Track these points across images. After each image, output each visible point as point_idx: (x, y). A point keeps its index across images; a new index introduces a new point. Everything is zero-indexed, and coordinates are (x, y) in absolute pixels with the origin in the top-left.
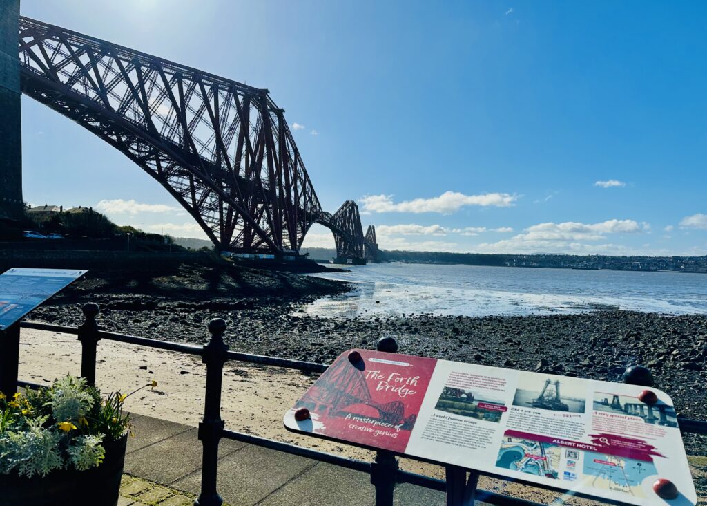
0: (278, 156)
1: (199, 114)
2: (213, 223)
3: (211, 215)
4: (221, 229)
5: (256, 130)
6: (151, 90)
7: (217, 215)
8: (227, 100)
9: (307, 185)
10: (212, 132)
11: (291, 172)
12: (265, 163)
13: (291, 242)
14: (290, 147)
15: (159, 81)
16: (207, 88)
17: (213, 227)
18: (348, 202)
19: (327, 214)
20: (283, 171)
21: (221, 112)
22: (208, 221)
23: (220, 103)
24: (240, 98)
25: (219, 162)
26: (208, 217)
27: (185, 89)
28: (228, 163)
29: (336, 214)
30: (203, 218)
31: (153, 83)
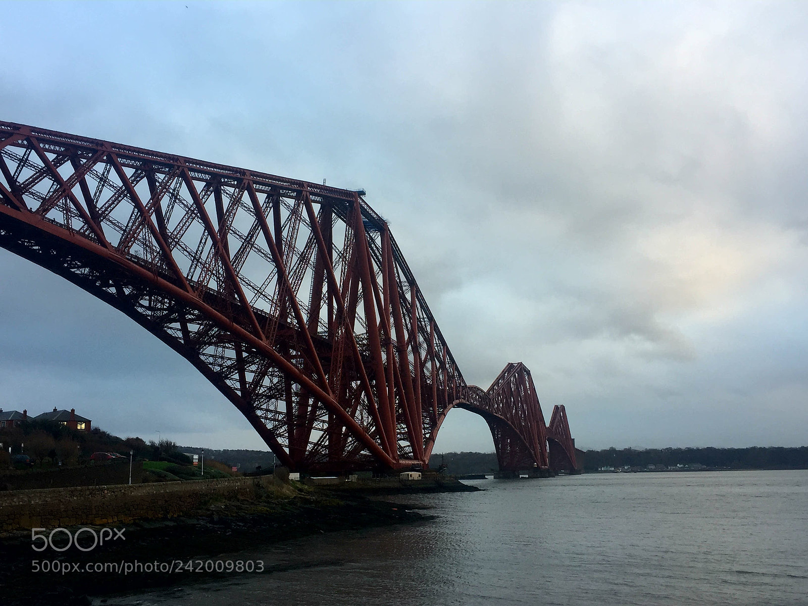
0: (382, 296)
1: (248, 242)
2: (274, 420)
3: (272, 408)
4: (290, 431)
5: (342, 256)
6: (171, 207)
8: (294, 212)
9: (436, 341)
10: (271, 267)
11: (406, 321)
12: (360, 310)
13: (412, 445)
14: (403, 278)
15: (184, 193)
17: (276, 428)
18: (511, 366)
19: (475, 389)
20: (392, 320)
21: (285, 234)
22: (266, 418)
23: (283, 220)
24: (316, 208)
25: (284, 315)
26: (267, 410)
28: (298, 317)
29: (492, 388)
30: (259, 413)
31: (175, 197)
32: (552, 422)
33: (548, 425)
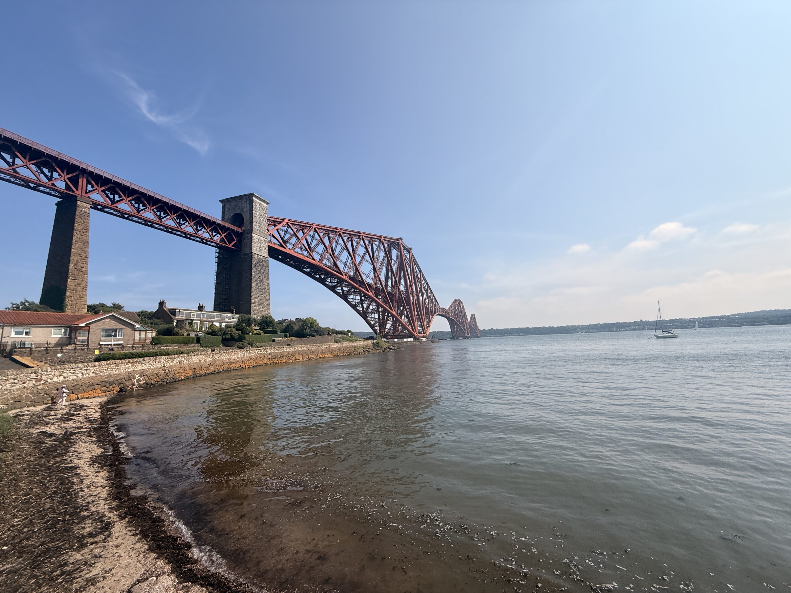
0: (410, 276)
1: (363, 258)
2: (374, 321)
3: (373, 317)
4: (379, 325)
5: (396, 262)
6: (336, 246)
7: (376, 316)
8: (378, 247)
9: (429, 292)
10: (372, 266)
11: (418, 285)
12: (402, 281)
13: (423, 329)
14: (417, 270)
15: (341, 241)
16: (367, 242)
17: (374, 324)
18: (456, 300)
19: (443, 309)
20: (414, 285)
21: (375, 255)
22: (371, 320)
23: (374, 250)
24: (386, 245)
25: (376, 284)
26: (371, 317)
27: (355, 244)
28: (381, 284)
29: (449, 308)
30: (369, 318)
31: (337, 242)
32: (471, 320)
33: (469, 321)
